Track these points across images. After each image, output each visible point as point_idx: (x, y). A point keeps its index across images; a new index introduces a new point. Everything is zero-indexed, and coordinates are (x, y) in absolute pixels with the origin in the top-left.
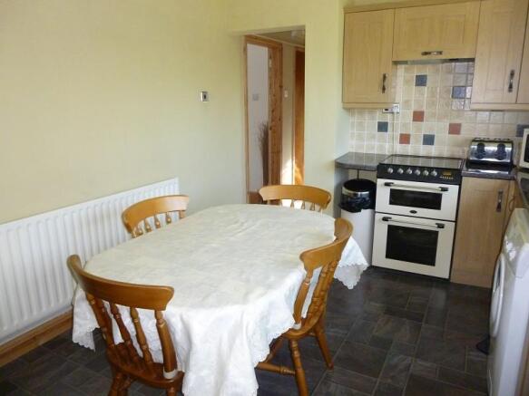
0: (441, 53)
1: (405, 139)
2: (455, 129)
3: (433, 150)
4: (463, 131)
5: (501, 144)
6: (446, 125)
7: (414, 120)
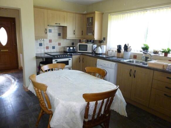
0: (59, 24)
1: (47, 48)
2: (59, 44)
3: (55, 50)
4: (61, 45)
5: (69, 47)
6: (57, 43)
7: (49, 42)
